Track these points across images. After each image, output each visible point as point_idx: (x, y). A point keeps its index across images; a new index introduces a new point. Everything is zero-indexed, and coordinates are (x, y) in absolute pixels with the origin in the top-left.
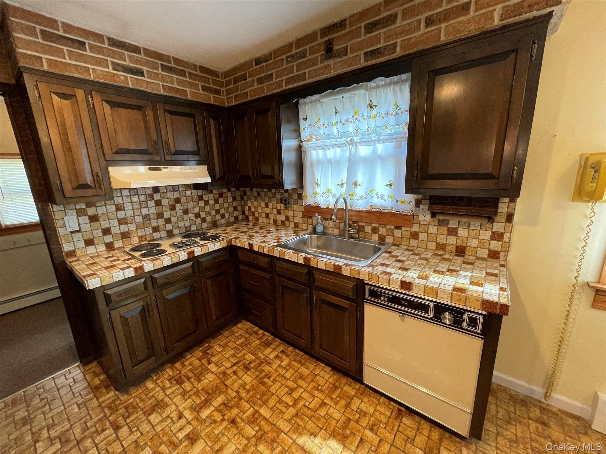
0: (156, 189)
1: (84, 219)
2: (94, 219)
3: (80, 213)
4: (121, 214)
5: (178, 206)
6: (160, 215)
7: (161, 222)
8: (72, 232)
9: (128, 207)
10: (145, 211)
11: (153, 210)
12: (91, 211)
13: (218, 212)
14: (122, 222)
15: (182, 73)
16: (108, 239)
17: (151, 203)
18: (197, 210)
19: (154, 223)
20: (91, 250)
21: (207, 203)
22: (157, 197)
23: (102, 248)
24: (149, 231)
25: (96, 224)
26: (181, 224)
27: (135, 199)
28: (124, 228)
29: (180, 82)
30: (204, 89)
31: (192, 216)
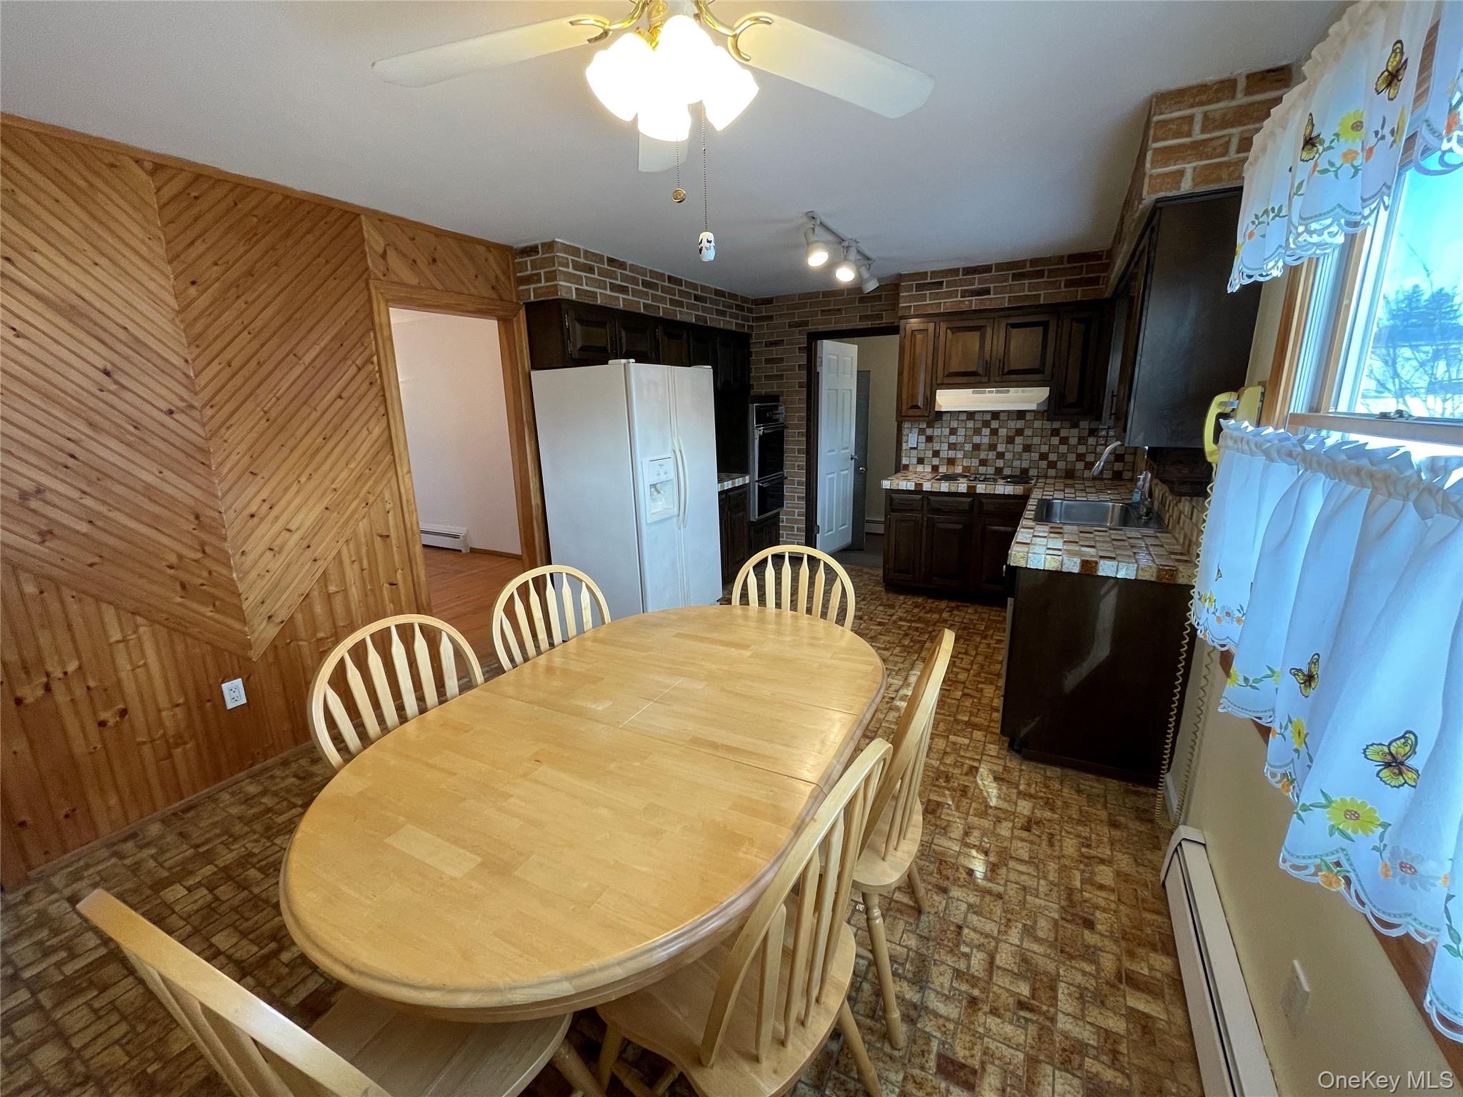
0: (996, 415)
1: (923, 438)
2: (929, 439)
3: (921, 432)
4: (953, 439)
5: (1018, 440)
6: (992, 447)
7: (992, 455)
8: (911, 448)
9: (961, 432)
10: (976, 439)
11: (986, 440)
12: (929, 432)
13: (1080, 457)
14: (952, 447)
15: (1040, 274)
16: (936, 461)
17: (986, 431)
18: (1045, 449)
19: (983, 455)
20: (920, 468)
21: (1064, 441)
22: (995, 424)
23: (929, 469)
24: (975, 462)
25: (930, 445)
26: (1017, 463)
27: (970, 424)
28: (952, 454)
29: (1031, 287)
30: (1069, 284)
31: (1035, 456)
